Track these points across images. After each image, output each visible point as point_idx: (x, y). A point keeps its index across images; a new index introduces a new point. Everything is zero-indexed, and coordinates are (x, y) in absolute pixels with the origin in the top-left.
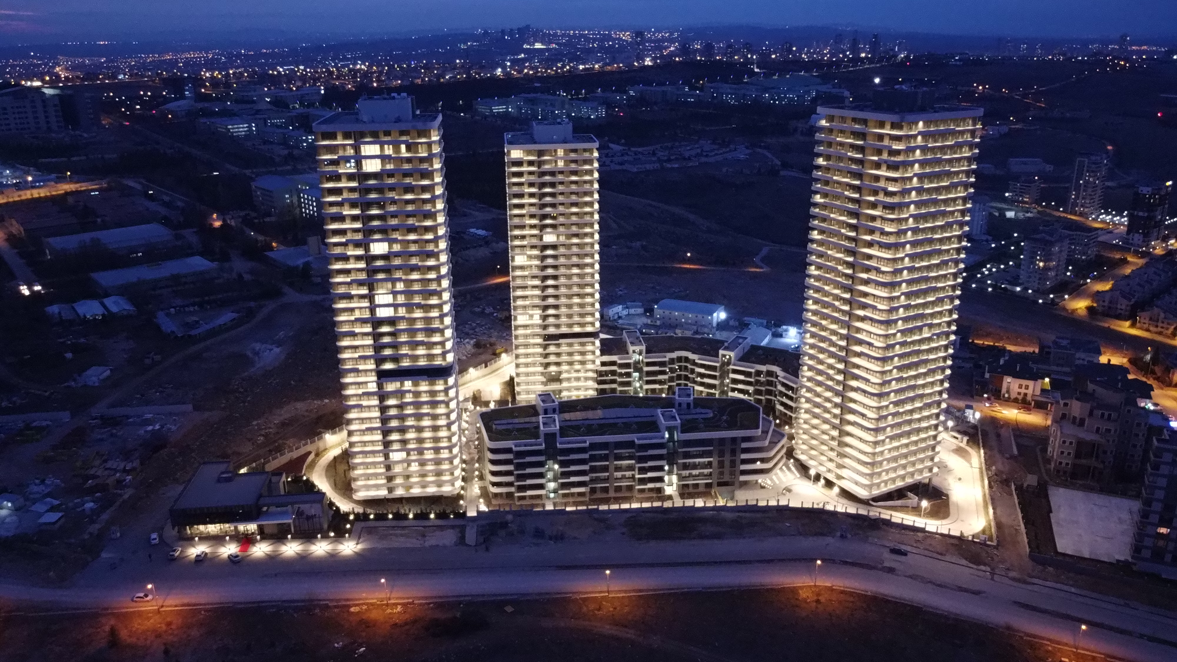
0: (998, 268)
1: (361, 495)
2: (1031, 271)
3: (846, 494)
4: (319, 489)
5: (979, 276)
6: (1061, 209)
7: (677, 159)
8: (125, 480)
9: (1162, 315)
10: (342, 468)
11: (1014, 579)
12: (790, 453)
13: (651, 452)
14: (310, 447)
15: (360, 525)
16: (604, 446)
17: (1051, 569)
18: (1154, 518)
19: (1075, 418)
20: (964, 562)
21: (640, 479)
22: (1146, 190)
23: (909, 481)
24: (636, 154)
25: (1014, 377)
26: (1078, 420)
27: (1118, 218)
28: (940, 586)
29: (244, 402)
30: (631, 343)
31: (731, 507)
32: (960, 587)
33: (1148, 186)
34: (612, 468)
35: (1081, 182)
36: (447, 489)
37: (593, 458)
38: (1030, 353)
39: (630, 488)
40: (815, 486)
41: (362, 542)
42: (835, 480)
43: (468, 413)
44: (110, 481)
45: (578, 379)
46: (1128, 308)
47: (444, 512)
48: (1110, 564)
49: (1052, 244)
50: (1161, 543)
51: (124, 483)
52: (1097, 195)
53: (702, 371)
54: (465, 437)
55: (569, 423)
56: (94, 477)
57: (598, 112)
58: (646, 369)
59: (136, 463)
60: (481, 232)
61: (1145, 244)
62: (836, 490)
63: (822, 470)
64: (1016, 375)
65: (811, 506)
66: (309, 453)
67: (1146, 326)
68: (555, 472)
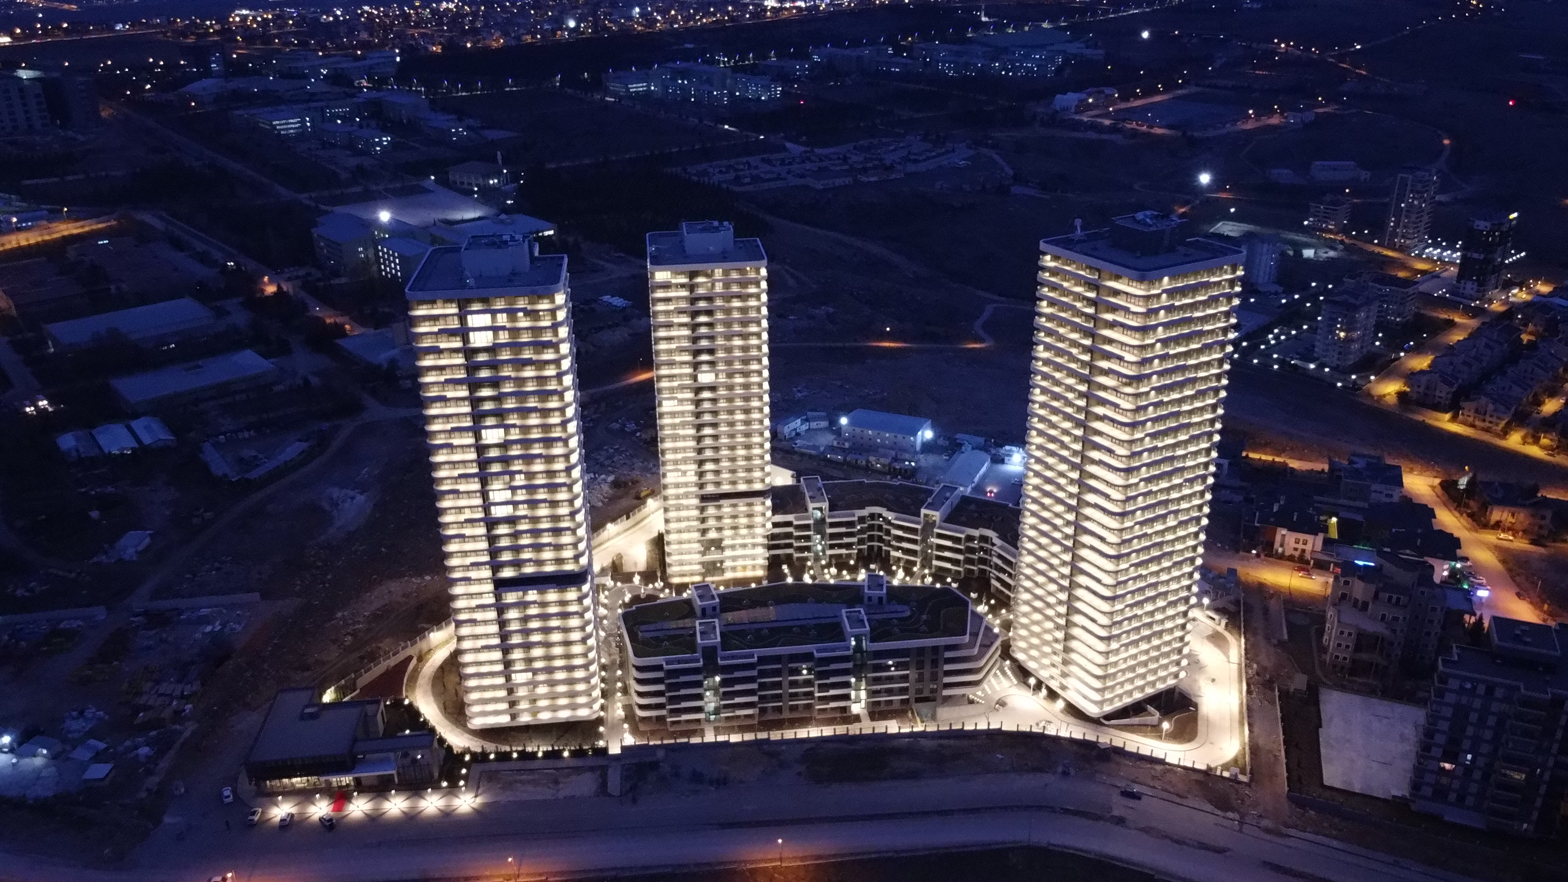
0: (1288, 334)
1: (477, 723)
2: (1329, 343)
3: (1073, 710)
4: (425, 720)
5: (1263, 347)
6: (1376, 241)
7: (875, 168)
8: (184, 710)
9: (1491, 407)
10: (452, 679)
11: (1267, 831)
12: (1006, 652)
13: (833, 667)
14: (411, 651)
15: (477, 768)
16: (777, 659)
17: (1312, 812)
18: (1436, 752)
19: (1356, 601)
20: (1209, 807)
21: (820, 698)
22: (1482, 225)
23: (1149, 691)
24: (821, 160)
25: (1289, 530)
26: (1360, 603)
27: (1449, 252)
28: (1177, 842)
29: (323, 583)
30: (811, 497)
31: (931, 732)
32: (1200, 843)
33: (1485, 220)
34: (785, 684)
35: (1403, 205)
36: (583, 713)
37: (762, 674)
38: (1318, 472)
39: (809, 707)
40: (1035, 697)
41: (481, 794)
42: (1059, 691)
43: (606, 593)
44: (167, 714)
45: (744, 546)
46: (1450, 396)
47: (581, 749)
48: (1385, 801)
49: (1356, 308)
50: (1444, 780)
51: (183, 714)
52: (1423, 223)
53: (900, 533)
54: (603, 629)
55: (732, 628)
56: (146, 708)
57: (770, 92)
58: (829, 531)
59: (196, 686)
60: (618, 301)
61: (1480, 295)
62: (1060, 704)
63: (1044, 674)
64: (1293, 528)
65: (1028, 730)
66: (410, 658)
67: (1471, 419)
68: (715, 690)
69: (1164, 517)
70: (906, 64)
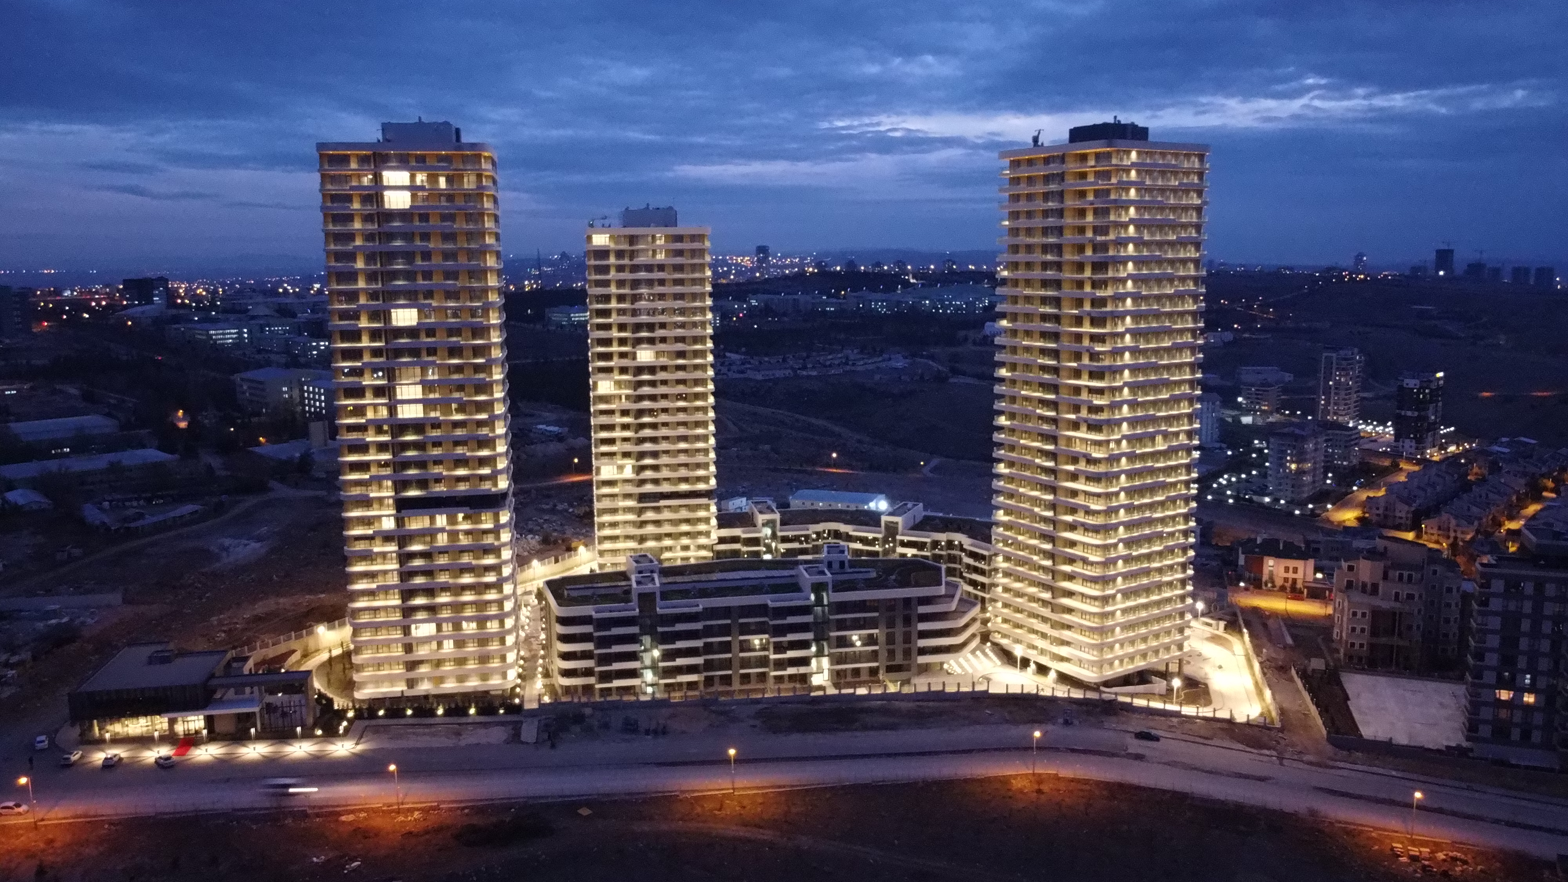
0: (1239, 478)
1: (366, 693)
2: (1279, 475)
3: (1066, 679)
5: (1215, 486)
7: (814, 367)
8: (5, 676)
9: (1453, 522)
10: (340, 667)
11: (1311, 763)
14: (294, 644)
15: (362, 722)
16: (727, 612)
17: (1359, 754)
18: (1490, 677)
20: (1241, 747)
22: (1411, 383)
23: (1152, 660)
24: (760, 363)
25: (1277, 557)
26: (1369, 586)
27: (1381, 428)
28: (1210, 772)
29: (201, 598)
30: (759, 511)
31: (907, 694)
32: (1236, 773)
33: (1414, 378)
34: (735, 646)
35: (1331, 383)
36: (495, 685)
37: (708, 632)
39: (763, 677)
40: (1023, 674)
41: (364, 742)
42: (1050, 664)
43: (529, 608)
46: (1410, 515)
47: (491, 707)
48: (1439, 751)
49: (1303, 439)
50: (1503, 714)
52: (1352, 400)
53: (858, 546)
55: (674, 586)
59: (26, 657)
60: (553, 429)
61: (1419, 450)
62: (1053, 675)
63: (1031, 652)
64: (1279, 555)
65: (1019, 692)
66: (293, 652)
68: (654, 667)
70: (840, 303)
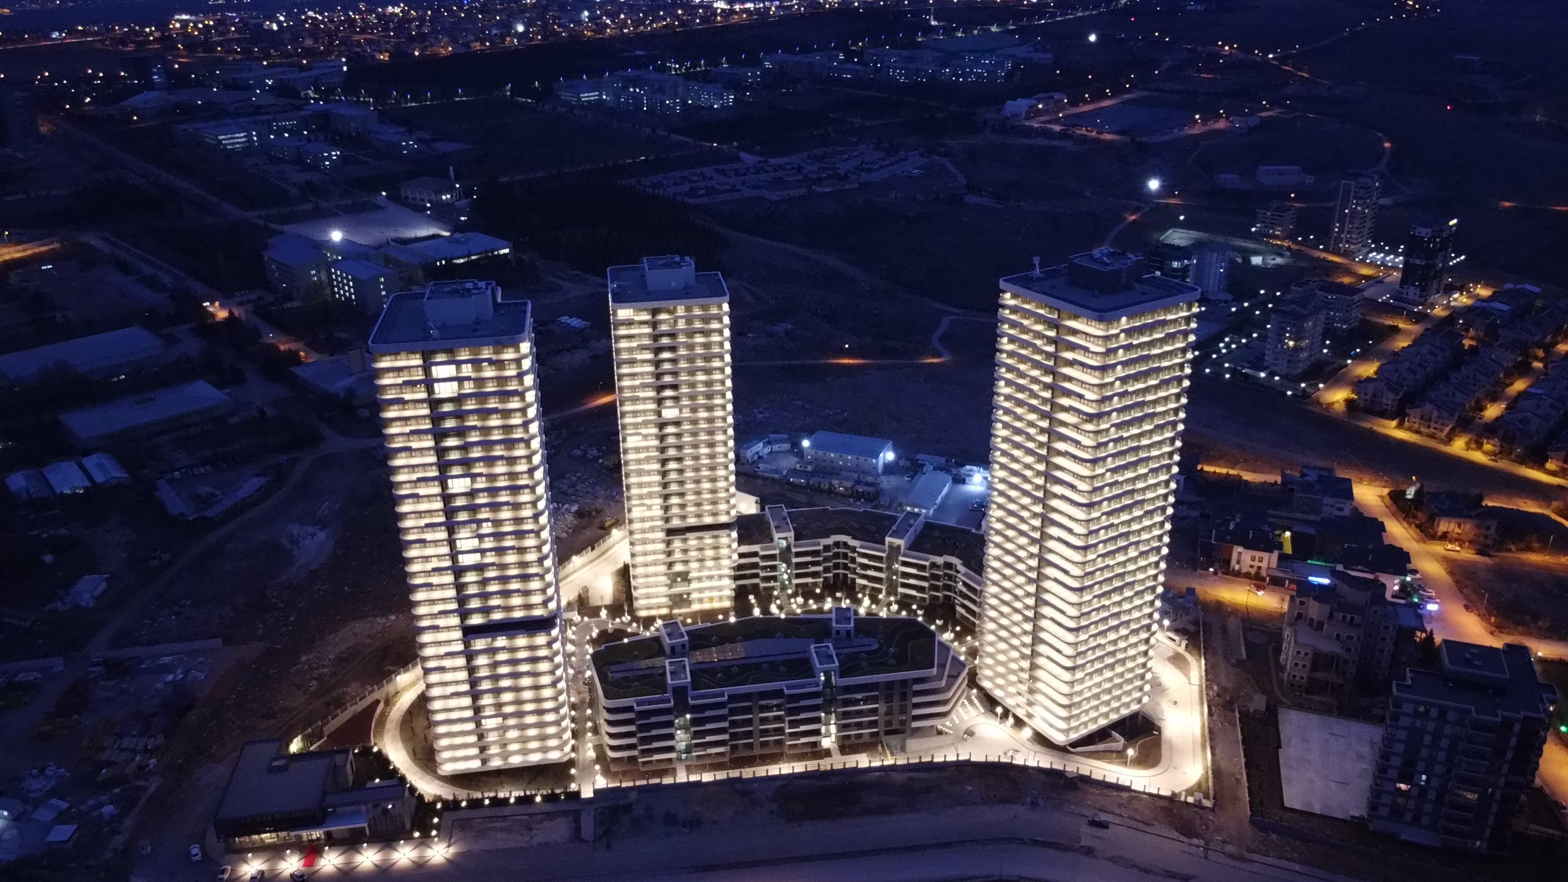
0: (1238, 343)
1: (447, 768)
2: (1278, 351)
3: (1041, 740)
4: (395, 768)
5: (1214, 356)
6: (1321, 247)
7: (829, 177)
8: (148, 765)
9: (1435, 414)
10: (420, 723)
11: (1231, 856)
12: (973, 681)
13: (803, 703)
14: (378, 694)
15: (450, 816)
16: (747, 697)
17: (1274, 836)
18: (1393, 773)
19: (1312, 620)
20: (1175, 835)
21: (791, 734)
22: (1424, 232)
23: (1114, 717)
24: (775, 170)
25: (1246, 547)
26: (1315, 622)
27: (1392, 257)
28: (1144, 871)
29: (286, 625)
30: (776, 527)
31: (901, 766)
32: (1166, 871)
33: (1426, 227)
34: (756, 721)
36: (554, 756)
37: (733, 712)
38: (1271, 484)
39: (779, 743)
40: (1001, 726)
41: (453, 843)
42: (1026, 719)
43: (574, 628)
44: (130, 770)
45: (710, 578)
46: (1396, 404)
47: (553, 794)
48: (1343, 820)
49: (1305, 318)
50: (1400, 800)
51: (147, 769)
52: (1366, 229)
53: (865, 561)
54: (572, 667)
55: (703, 666)
56: (109, 764)
57: (723, 100)
58: (795, 560)
59: (160, 740)
60: (576, 322)
61: (1422, 300)
62: (1027, 733)
63: (1010, 702)
64: (1249, 545)
65: (996, 760)
66: (377, 702)
67: (1416, 426)
68: (685, 728)
69: (1125, 549)
70: (857, 71)
